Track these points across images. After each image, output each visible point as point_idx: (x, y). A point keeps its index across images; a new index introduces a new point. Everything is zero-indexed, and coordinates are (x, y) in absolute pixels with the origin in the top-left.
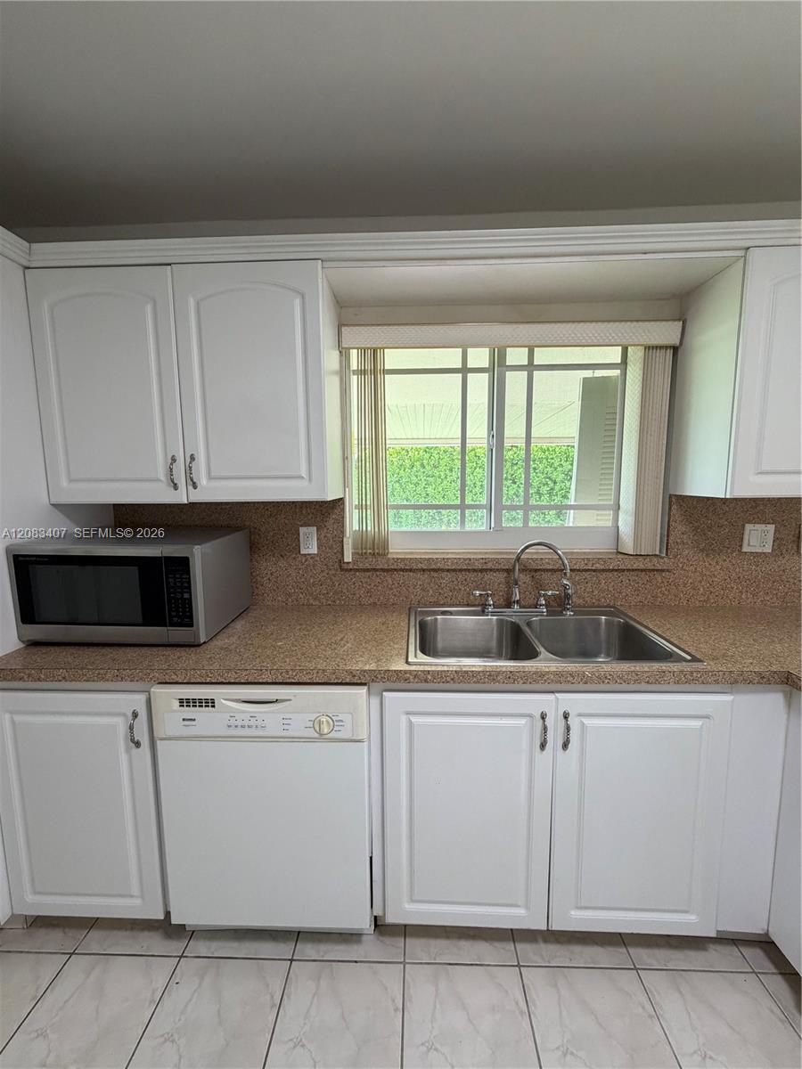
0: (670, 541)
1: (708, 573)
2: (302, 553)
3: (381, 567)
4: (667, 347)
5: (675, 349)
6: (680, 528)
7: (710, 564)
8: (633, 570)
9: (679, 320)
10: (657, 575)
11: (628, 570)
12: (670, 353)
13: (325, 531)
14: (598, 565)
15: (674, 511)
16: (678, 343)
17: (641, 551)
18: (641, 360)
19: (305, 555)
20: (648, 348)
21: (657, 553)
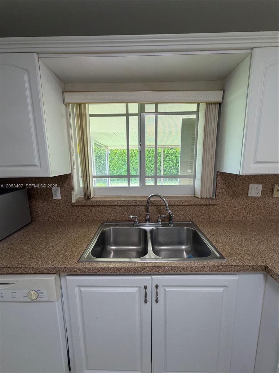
0: (217, 192)
1: (233, 206)
2: (54, 198)
3: (89, 204)
4: (216, 103)
5: (220, 104)
6: (221, 186)
7: (234, 202)
8: (201, 205)
9: (222, 90)
10: (211, 207)
11: (199, 205)
12: (217, 106)
13: (64, 189)
14: (185, 203)
15: (218, 179)
16: (221, 101)
17: (204, 196)
18: (204, 110)
19: (55, 199)
20: (208, 104)
21: (212, 197)
